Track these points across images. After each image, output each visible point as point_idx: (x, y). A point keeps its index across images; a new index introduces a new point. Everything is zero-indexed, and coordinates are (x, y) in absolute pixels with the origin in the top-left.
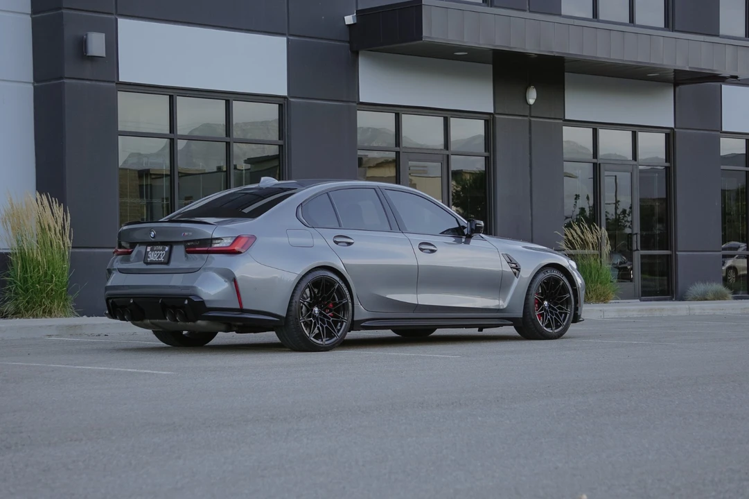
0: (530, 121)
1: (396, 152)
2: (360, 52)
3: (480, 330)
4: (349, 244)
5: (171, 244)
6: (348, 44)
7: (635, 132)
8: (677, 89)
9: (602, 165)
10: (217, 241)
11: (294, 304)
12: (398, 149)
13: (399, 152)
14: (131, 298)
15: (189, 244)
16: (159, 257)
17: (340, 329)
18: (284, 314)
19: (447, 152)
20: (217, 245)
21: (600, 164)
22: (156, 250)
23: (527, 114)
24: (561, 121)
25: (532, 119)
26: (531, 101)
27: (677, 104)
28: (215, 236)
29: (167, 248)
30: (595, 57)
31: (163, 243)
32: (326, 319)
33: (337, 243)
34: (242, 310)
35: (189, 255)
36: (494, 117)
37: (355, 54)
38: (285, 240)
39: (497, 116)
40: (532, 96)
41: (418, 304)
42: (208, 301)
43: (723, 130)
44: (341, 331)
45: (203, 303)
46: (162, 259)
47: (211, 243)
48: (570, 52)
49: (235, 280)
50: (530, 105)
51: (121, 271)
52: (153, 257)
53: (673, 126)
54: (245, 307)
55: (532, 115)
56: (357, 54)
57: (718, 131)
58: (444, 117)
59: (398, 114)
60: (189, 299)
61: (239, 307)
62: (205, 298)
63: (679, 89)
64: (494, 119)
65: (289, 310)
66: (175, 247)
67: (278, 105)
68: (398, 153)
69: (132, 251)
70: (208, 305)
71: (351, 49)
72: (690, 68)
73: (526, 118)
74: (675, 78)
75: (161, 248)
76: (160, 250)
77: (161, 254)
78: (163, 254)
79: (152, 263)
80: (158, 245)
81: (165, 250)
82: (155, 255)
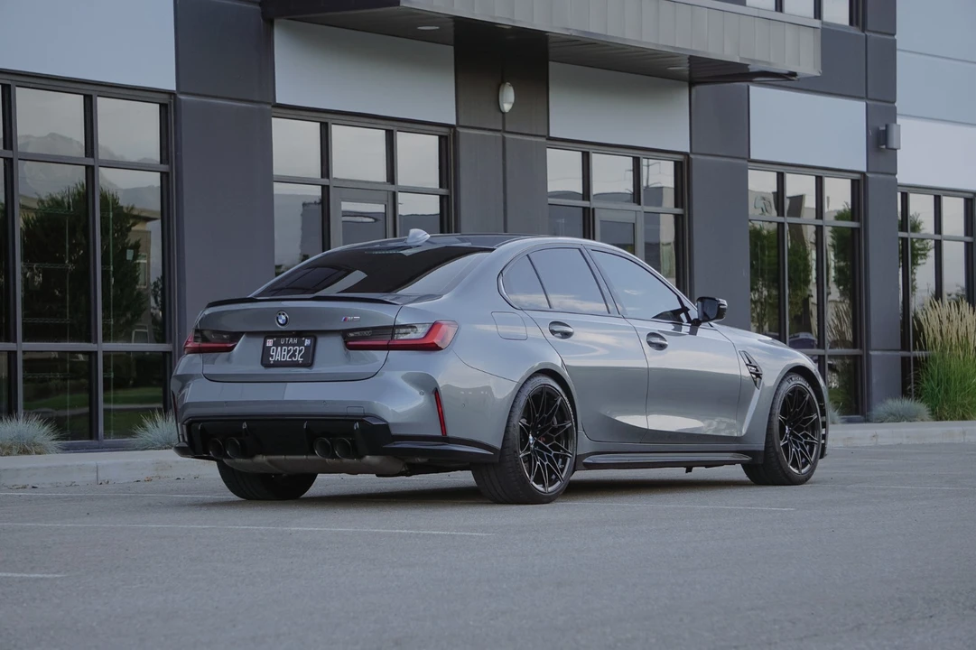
0: (504, 138)
1: (323, 187)
2: (276, 21)
3: (689, 470)
4: (567, 335)
5: (314, 335)
6: (258, 8)
7: (639, 158)
8: (694, 90)
9: (596, 211)
10: (404, 330)
11: (511, 429)
12: (325, 182)
13: (328, 187)
14: (244, 421)
15: (351, 335)
16: (293, 355)
17: (564, 468)
18: (498, 445)
19: (392, 188)
20: (403, 337)
21: (593, 209)
22: (285, 345)
23: (501, 128)
24: (544, 140)
25: (507, 136)
26: (507, 107)
27: (693, 118)
28: (401, 321)
29: (307, 342)
30: (605, 36)
31: (300, 334)
32: (545, 453)
33: (553, 332)
34: (445, 439)
35: (352, 352)
36: (455, 132)
37: (270, 23)
38: (491, 328)
39: (461, 130)
40: (508, 99)
41: (648, 430)
42: (396, 425)
43: (752, 157)
44: (566, 470)
45: (386, 427)
46: (298, 358)
47: (393, 334)
48: (591, 31)
49: (436, 393)
50: (504, 113)
51: (211, 378)
52: (278, 354)
53: (688, 151)
54: (450, 434)
55: (507, 129)
56: (271, 23)
57: (743, 159)
58: (387, 131)
59: (327, 124)
60: (361, 421)
61: (438, 433)
62: (390, 420)
63: (697, 89)
64: (456, 134)
65: (505, 439)
66: (321, 341)
67: (158, 105)
68: (325, 189)
69: (235, 346)
70: (394, 432)
71: (263, 15)
72: (741, 58)
73: (499, 134)
74: (690, 73)
75: (296, 341)
76: (294, 345)
77: (295, 351)
78: (300, 351)
79: (278, 364)
80: (289, 337)
81: (303, 345)
82: (283, 353)
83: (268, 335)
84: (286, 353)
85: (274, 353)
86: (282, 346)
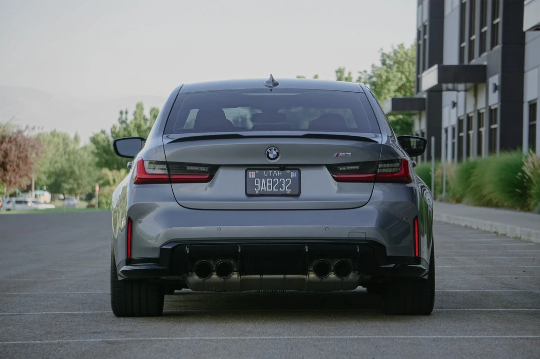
15: (339, 169)
16: (280, 186)
22: (268, 177)
35: (342, 184)
46: (286, 189)
52: (264, 184)
66: (306, 174)
70: (390, 254)
75: (280, 173)
77: (281, 183)
78: (287, 183)
79: (263, 194)
80: (273, 170)
81: (290, 177)
82: (268, 184)
83: (249, 167)
84: (271, 184)
85: (259, 185)
86: (266, 178)
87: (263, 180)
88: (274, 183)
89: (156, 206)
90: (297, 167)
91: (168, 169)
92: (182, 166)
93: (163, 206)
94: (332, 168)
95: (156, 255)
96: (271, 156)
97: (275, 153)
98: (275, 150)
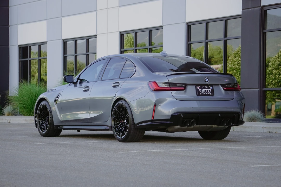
31: (208, 85)
46: (209, 93)
75: (207, 87)
76: (207, 89)
77: (208, 91)
78: (210, 91)
79: (203, 95)
80: (205, 86)
81: (210, 89)
82: (204, 91)
83: (197, 85)
84: (205, 91)
85: (201, 91)
86: (203, 89)
87: (202, 90)
88: (206, 91)
89: (167, 100)
90: (212, 85)
91: (169, 85)
92: (175, 84)
93: (169, 99)
94: (223, 85)
95: (169, 118)
96: (206, 81)
97: (207, 79)
98: (208, 78)
